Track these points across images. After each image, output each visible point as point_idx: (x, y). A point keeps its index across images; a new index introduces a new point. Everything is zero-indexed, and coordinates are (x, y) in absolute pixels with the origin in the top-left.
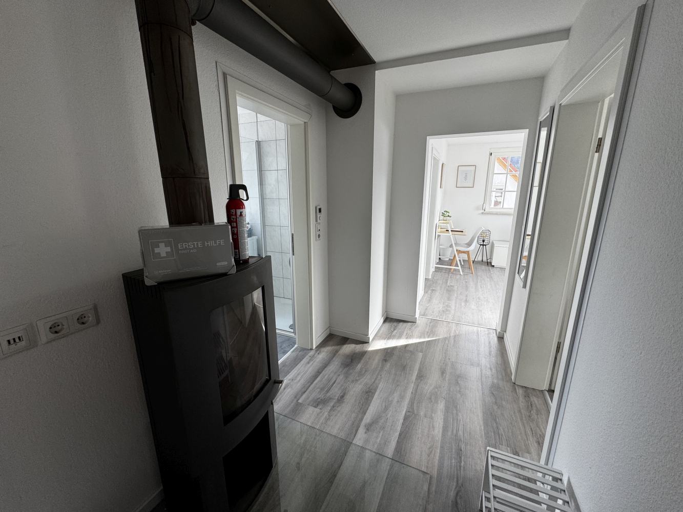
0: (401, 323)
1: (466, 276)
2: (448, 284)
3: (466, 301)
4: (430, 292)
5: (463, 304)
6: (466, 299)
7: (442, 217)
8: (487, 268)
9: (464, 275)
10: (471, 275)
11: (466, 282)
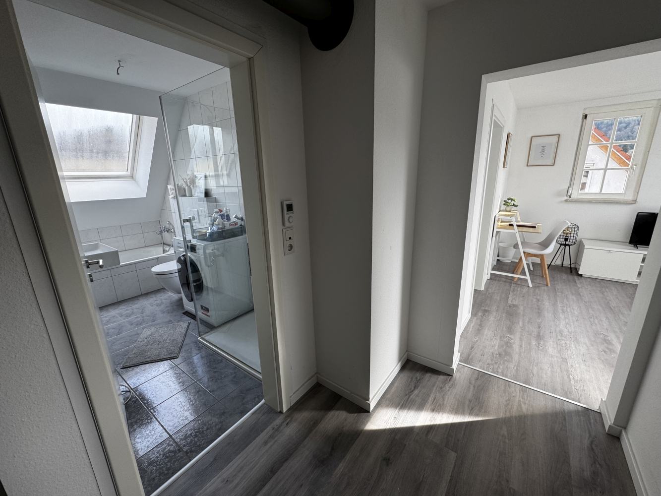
0: (428, 375)
1: (537, 291)
2: (510, 302)
3: (539, 337)
4: (480, 314)
5: (534, 343)
6: (539, 333)
7: (504, 207)
8: (571, 277)
9: (534, 287)
10: (546, 288)
11: (538, 300)
